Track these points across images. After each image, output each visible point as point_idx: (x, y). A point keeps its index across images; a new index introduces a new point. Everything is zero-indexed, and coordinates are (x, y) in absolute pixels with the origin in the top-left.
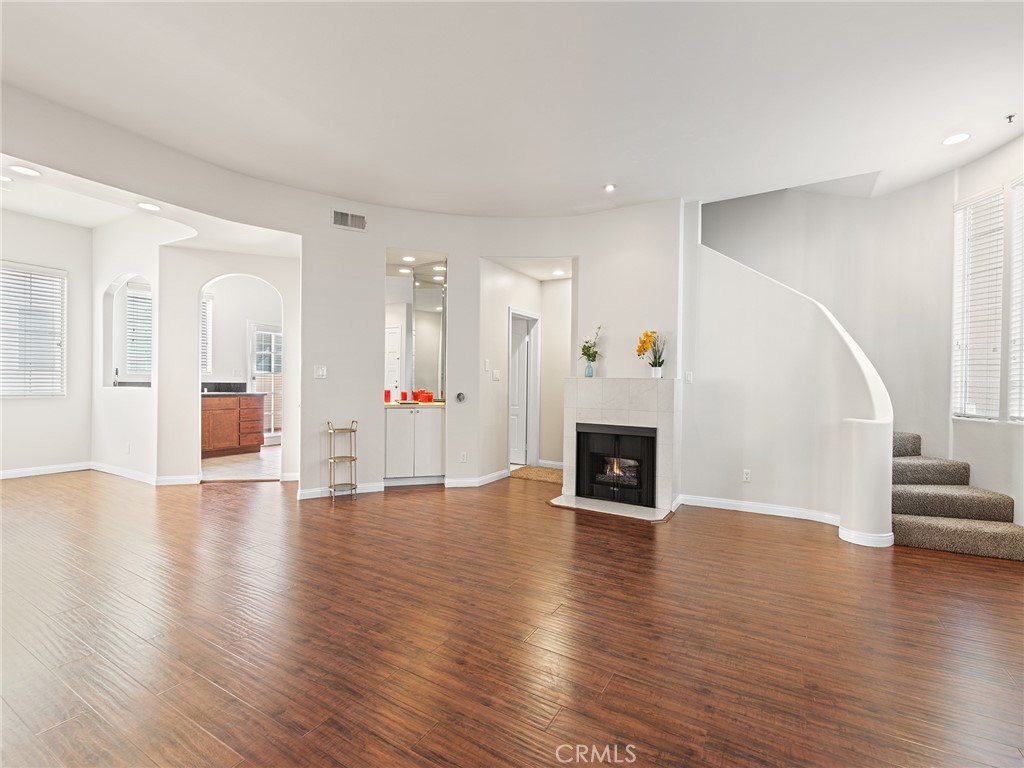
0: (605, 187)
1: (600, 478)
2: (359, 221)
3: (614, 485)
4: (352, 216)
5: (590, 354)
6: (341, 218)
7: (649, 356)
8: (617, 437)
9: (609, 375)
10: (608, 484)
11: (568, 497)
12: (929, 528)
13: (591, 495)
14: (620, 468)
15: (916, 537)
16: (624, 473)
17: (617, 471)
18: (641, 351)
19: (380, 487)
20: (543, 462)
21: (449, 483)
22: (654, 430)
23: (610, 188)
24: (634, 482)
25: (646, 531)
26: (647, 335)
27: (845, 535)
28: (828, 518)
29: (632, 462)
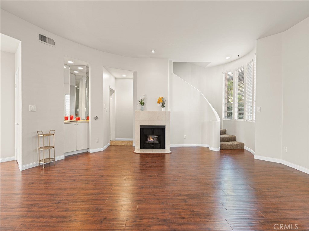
0: (152, 51)
1: (147, 142)
2: (52, 42)
3: (152, 144)
4: (48, 38)
5: (142, 103)
6: (43, 38)
7: (161, 105)
8: (153, 129)
9: (148, 110)
10: (150, 144)
11: (137, 149)
12: (226, 145)
13: (145, 148)
14: (152, 138)
15: (224, 147)
16: (154, 140)
17: (151, 139)
18: (159, 103)
19: (62, 157)
20: (117, 139)
21: (91, 151)
22: (165, 126)
23: (153, 52)
24: (158, 142)
25: (163, 156)
26: (160, 98)
27: (211, 149)
28: (206, 146)
29: (156, 136)
